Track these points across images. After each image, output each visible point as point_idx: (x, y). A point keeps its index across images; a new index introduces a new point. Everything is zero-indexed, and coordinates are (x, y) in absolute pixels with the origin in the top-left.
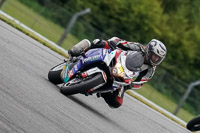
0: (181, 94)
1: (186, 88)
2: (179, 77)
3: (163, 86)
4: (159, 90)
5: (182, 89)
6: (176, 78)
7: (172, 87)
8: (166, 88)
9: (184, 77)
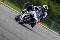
0: (22, 7)
1: (24, 4)
2: (22, 1)
3: (17, 4)
4: (16, 6)
5: (23, 5)
6: (21, 2)
7: (20, 5)
8: (18, 5)
9: (23, 1)
